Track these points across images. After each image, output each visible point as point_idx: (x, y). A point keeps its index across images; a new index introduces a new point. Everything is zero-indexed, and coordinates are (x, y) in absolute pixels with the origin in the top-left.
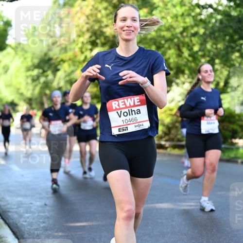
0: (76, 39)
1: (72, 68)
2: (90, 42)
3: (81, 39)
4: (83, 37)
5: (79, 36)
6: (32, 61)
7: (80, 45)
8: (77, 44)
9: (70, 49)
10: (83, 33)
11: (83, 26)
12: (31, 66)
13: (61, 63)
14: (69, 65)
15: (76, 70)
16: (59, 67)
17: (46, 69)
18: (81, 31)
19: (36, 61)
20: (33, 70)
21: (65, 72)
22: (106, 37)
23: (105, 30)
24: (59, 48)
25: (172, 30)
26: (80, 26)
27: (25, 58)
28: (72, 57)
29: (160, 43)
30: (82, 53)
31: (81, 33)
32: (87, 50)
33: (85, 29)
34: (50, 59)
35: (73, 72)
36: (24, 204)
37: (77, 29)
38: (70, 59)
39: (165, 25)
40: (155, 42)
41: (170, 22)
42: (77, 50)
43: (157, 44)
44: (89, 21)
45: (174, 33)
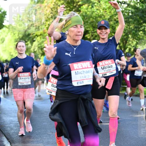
0: (45, 23)
1: (43, 40)
3: (48, 23)
4: (49, 21)
5: (47, 21)
6: (18, 35)
7: (47, 26)
8: (46, 26)
9: (41, 29)
11: (49, 15)
12: (18, 39)
13: (36, 37)
14: (41, 38)
15: (45, 41)
16: (35, 39)
17: (27, 40)
18: (48, 18)
19: (21, 36)
21: (38, 42)
24: (34, 28)
25: (103, 17)
26: (48, 14)
27: (14, 34)
28: (42, 33)
29: (96, 25)
31: (48, 19)
33: (50, 16)
34: (29, 35)
35: (43, 42)
36: (14, 121)
37: (45, 16)
38: (41, 35)
39: (98, 14)
40: (93, 24)
41: (102, 12)
42: (45, 29)
43: (94, 25)
44: (52, 12)
45: (104, 19)
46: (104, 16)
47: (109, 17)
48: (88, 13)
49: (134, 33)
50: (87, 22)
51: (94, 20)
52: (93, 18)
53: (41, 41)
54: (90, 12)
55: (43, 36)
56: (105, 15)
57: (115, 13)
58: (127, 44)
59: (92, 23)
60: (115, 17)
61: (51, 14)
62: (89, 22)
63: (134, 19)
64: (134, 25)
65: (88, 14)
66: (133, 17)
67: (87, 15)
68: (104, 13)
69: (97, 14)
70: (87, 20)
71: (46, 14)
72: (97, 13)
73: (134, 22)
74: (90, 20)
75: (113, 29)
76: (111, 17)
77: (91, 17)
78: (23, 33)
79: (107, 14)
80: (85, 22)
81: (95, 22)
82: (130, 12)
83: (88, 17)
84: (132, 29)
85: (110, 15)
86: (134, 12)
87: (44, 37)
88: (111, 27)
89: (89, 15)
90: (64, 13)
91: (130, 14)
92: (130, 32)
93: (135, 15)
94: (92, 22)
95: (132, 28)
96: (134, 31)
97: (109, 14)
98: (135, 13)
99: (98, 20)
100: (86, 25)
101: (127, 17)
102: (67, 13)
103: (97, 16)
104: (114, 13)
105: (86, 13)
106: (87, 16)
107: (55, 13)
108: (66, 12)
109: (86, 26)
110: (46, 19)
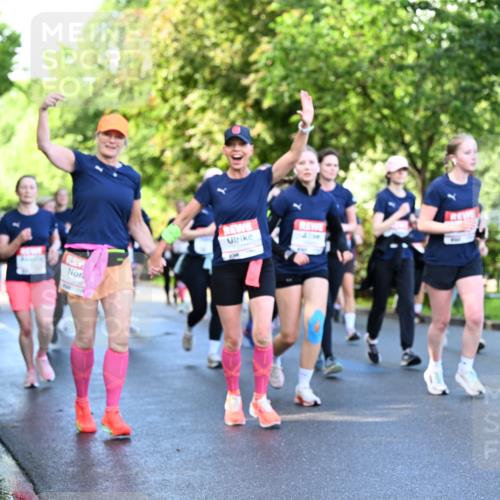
0: (152, 73)
1: (144, 132)
2: (181, 78)
3: (163, 73)
4: (167, 68)
5: (159, 66)
6: (61, 117)
7: (160, 85)
8: (155, 83)
10: (168, 60)
11: (167, 46)
12: (59, 129)
14: (138, 126)
15: (153, 136)
17: (89, 134)
18: (162, 55)
19: (70, 118)
20: (63, 137)
22: (214, 69)
23: (211, 54)
25: (351, 53)
26: (162, 45)
28: (143, 110)
29: (326, 80)
30: (165, 100)
31: (162, 60)
32: (174, 95)
33: (171, 52)
34: (98, 114)
35: (145, 139)
37: (154, 51)
38: (139, 114)
39: (336, 44)
40: (316, 79)
41: (349, 39)
42: (154, 93)
43: (320, 83)
44: (179, 36)
45: (355, 60)
46: (356, 51)
47: (371, 53)
48: (301, 40)
49: (456, 110)
50: (298, 70)
51: (321, 64)
52: (318, 57)
53: (139, 136)
54: (306, 36)
55: (145, 118)
56: (358, 45)
57: (393, 40)
58: (435, 146)
59: (315, 76)
60: (393, 53)
61: (175, 45)
62: (304, 69)
63: (459, 60)
64: (459, 83)
65: (301, 44)
66: (453, 54)
67: (296, 46)
68: (354, 40)
69: (333, 42)
70: (297, 64)
71: (159, 42)
72: (332, 39)
73: (458, 71)
74: (307, 66)
75: (386, 95)
76: (378, 53)
77: (312, 54)
78: (78, 108)
79: (364, 42)
80: (291, 70)
81: (325, 69)
82: (444, 36)
83: (300, 53)
84: (450, 95)
85: (376, 48)
86: (457, 37)
87: (148, 123)
88: (379, 87)
89: (304, 47)
90: (219, 41)
91: (445, 44)
92: (444, 107)
93: (461, 47)
94: (314, 71)
95: (449, 91)
96: (457, 103)
97: (371, 43)
98: (463, 38)
99: (334, 63)
100: (293, 82)
101: (435, 54)
102: (227, 39)
103: (331, 49)
104: (389, 39)
105: (294, 40)
106: (297, 50)
107: (189, 40)
108: (224, 36)
109: (293, 86)
110: (157, 62)
